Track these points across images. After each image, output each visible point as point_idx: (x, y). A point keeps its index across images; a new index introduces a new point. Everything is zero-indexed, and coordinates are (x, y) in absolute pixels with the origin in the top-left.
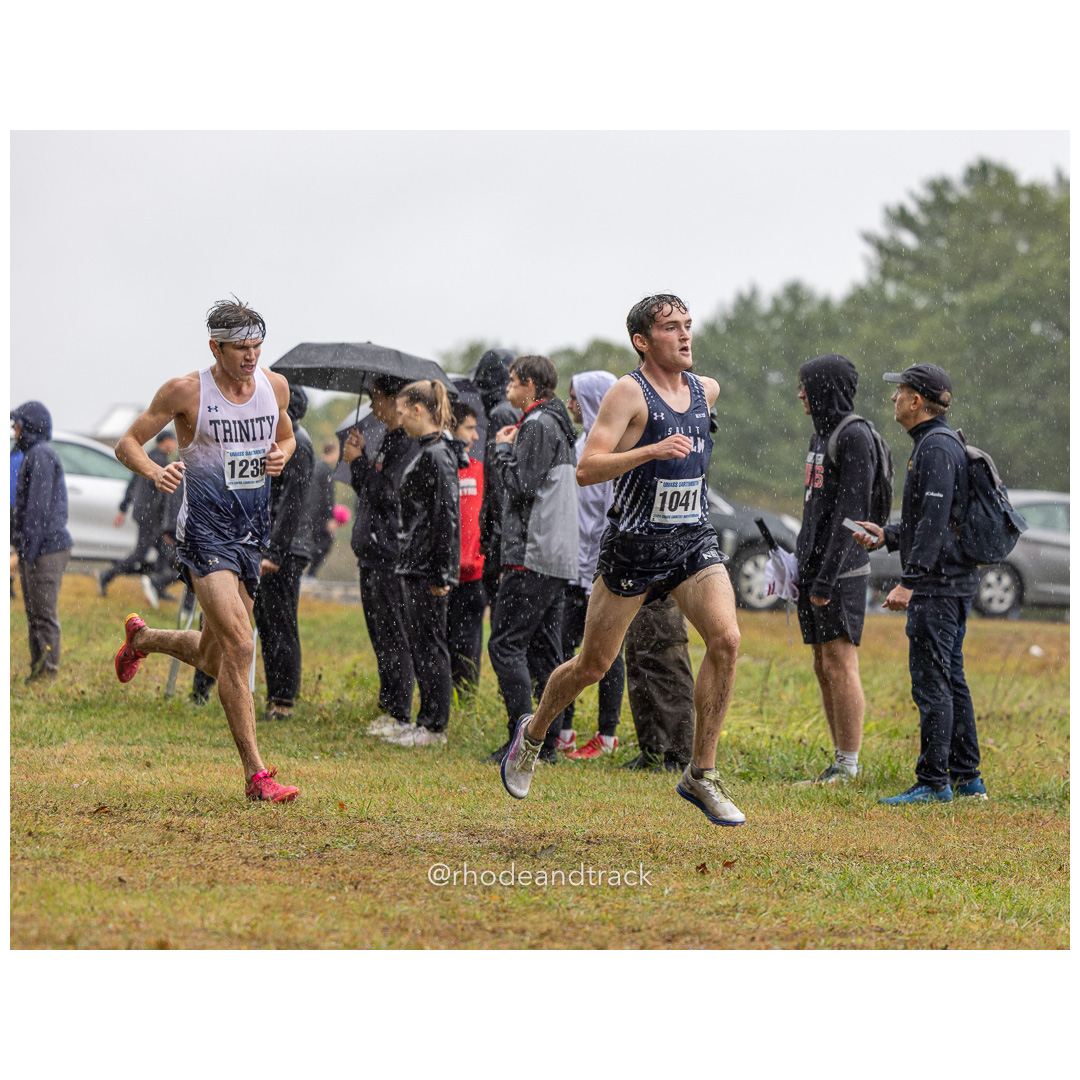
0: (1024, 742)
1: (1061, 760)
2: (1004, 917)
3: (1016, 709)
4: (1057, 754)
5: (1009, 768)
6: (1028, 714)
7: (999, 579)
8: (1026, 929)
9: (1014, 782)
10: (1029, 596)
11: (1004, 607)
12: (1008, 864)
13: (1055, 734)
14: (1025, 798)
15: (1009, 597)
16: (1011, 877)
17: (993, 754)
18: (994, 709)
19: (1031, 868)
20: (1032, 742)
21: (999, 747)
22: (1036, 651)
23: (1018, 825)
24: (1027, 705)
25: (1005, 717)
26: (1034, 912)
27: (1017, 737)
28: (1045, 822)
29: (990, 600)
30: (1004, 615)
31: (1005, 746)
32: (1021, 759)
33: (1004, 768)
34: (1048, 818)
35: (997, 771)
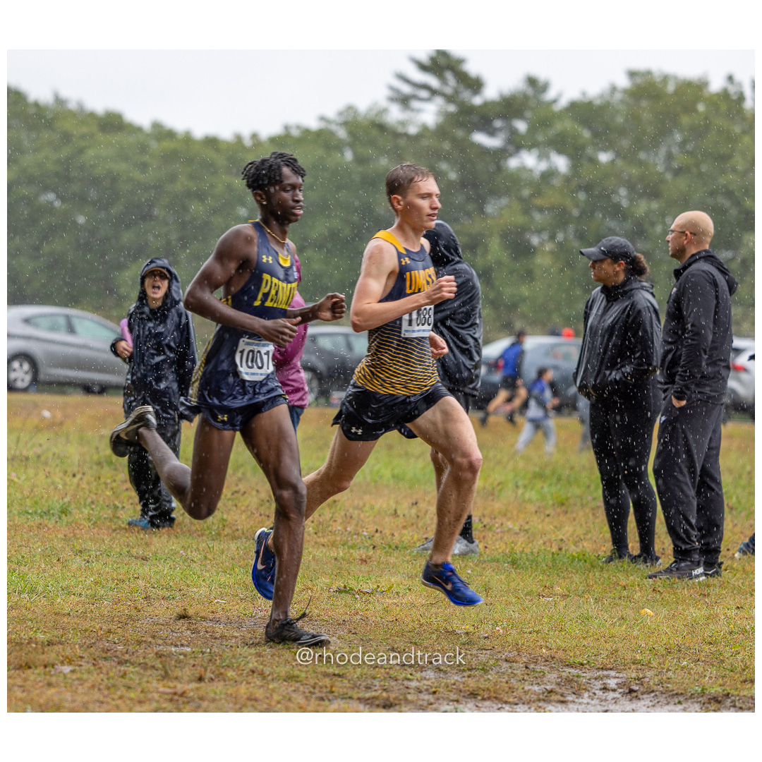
0: (36, 475)
1: (60, 486)
2: (20, 593)
3: (31, 454)
4: (59, 483)
5: (24, 492)
6: (39, 457)
7: (21, 365)
8: (35, 601)
9: (28, 502)
10: (42, 377)
11: (25, 384)
12: (23, 557)
13: (58, 470)
14: (36, 513)
15: (28, 378)
16: (25, 566)
17: (15, 483)
18: (18, 453)
19: (38, 560)
20: (41, 476)
21: (19, 478)
22: (47, 414)
23: (31, 531)
24: (39, 451)
25: (24, 459)
26: (40, 589)
27: (31, 472)
28: (49, 529)
29: (15, 380)
30: (25, 390)
31: (23, 477)
32: (34, 486)
33: (22, 493)
34: (51, 526)
35: (17, 494)
